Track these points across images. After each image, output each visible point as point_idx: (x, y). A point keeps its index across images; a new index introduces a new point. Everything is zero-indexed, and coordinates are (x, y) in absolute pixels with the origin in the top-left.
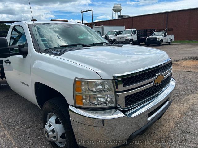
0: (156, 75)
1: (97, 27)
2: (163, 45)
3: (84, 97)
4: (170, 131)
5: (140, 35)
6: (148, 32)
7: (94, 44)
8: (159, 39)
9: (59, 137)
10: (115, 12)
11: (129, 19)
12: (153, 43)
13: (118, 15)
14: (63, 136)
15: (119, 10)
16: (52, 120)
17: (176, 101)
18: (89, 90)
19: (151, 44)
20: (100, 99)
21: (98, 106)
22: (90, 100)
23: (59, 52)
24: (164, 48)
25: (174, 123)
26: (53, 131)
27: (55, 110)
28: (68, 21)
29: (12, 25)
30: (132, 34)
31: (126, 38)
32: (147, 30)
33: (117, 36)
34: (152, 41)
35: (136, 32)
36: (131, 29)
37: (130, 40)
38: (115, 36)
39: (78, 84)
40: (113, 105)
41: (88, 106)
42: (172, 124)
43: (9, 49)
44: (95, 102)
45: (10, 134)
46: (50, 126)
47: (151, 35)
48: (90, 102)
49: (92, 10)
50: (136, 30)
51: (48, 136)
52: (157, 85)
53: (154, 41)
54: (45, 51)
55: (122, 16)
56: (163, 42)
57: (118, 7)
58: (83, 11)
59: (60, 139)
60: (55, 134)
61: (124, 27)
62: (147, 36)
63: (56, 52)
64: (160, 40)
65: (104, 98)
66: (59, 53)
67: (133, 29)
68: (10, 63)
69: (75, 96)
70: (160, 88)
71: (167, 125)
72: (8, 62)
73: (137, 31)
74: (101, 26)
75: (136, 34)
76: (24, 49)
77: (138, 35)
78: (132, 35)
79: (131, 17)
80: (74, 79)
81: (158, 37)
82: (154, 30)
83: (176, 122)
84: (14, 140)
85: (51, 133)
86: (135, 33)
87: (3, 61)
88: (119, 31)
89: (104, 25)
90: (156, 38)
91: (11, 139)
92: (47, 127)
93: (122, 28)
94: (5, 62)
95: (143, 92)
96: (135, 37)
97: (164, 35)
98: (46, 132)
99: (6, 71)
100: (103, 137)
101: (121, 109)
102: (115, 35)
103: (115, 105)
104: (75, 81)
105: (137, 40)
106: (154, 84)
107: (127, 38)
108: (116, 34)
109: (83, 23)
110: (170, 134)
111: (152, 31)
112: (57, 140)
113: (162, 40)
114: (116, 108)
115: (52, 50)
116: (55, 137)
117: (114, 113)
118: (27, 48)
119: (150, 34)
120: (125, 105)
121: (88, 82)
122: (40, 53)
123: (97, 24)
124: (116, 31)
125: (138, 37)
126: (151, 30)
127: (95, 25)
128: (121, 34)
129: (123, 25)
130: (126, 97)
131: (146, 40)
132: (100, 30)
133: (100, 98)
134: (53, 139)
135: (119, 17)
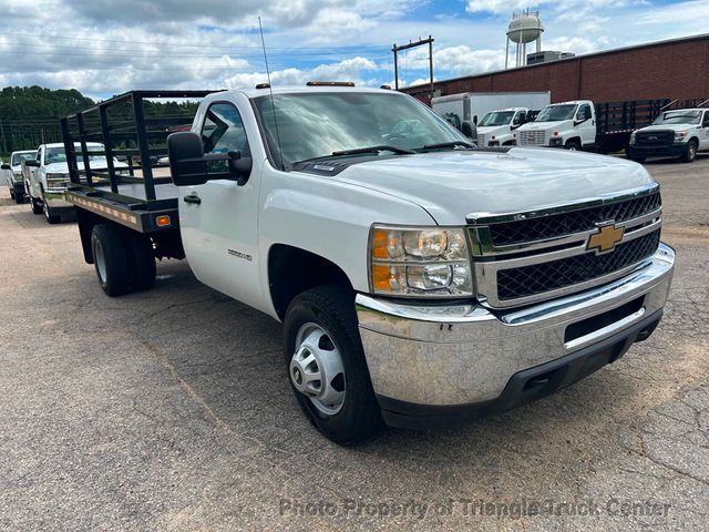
0: (594, 226)
1: (448, 101)
2: (698, 158)
3: (393, 271)
4: (655, 409)
5: (606, 122)
6: (642, 110)
7: (425, 148)
8: (682, 135)
9: (328, 384)
10: (516, 40)
11: (569, 64)
12: (658, 153)
13: (528, 53)
14: (337, 383)
15: (532, 35)
16: (312, 341)
17: (700, 333)
18: (407, 254)
19: (651, 155)
20: (431, 278)
21: (427, 295)
22: (407, 279)
23: (331, 165)
24: (702, 169)
25: (673, 390)
26: (313, 366)
27: (320, 311)
28: (353, 85)
29: (205, 102)
30: (575, 119)
31: (553, 136)
32: (634, 103)
33: (519, 129)
34: (654, 143)
35: (593, 111)
36: (572, 103)
37: (569, 141)
38: (512, 129)
39: (378, 239)
40: (464, 293)
41: (404, 293)
42: (667, 393)
43: (205, 162)
44: (420, 285)
45: (196, 389)
46: (306, 354)
47: (650, 124)
48: (408, 286)
49: (430, 41)
50: (591, 103)
51: (300, 380)
52: (598, 254)
53: (663, 143)
54: (297, 167)
55: (543, 57)
56: (701, 147)
57: (530, 22)
58: (398, 46)
59: (329, 389)
60: (317, 376)
61: (547, 96)
62: (634, 127)
63: (324, 168)
64: (686, 140)
65: (444, 276)
66: (332, 169)
67: (580, 103)
68: (199, 202)
69: (371, 269)
70: (611, 263)
71: (650, 393)
72: (193, 200)
73: (598, 108)
74: (462, 95)
75: (590, 121)
76: (241, 162)
77: (598, 122)
78: (575, 124)
79: (576, 59)
80: (369, 225)
81: (678, 128)
82: (666, 102)
83: (682, 388)
84: (208, 402)
85: (307, 373)
86: (588, 116)
87: (177, 200)
88: (527, 110)
89: (473, 90)
90: (671, 134)
91: (200, 400)
92: (297, 357)
93: (541, 101)
94: (186, 200)
95: (551, 267)
96: (588, 131)
97: (705, 120)
98: (296, 369)
99: (184, 226)
100: (439, 382)
101: (485, 304)
102: (511, 124)
103: (471, 294)
104: (373, 231)
105: (593, 141)
106: (587, 248)
107: (556, 134)
108: (515, 121)
109: (397, 90)
110: (653, 414)
111: (659, 108)
112: (323, 391)
113: (695, 140)
114: (473, 302)
115: (312, 163)
116: (317, 383)
117: (469, 313)
118: (249, 158)
119: (649, 117)
120: (499, 294)
121: (403, 232)
122: (284, 170)
123: (448, 87)
124: (517, 110)
125: (598, 130)
126: (650, 102)
127: (439, 91)
128: (533, 120)
129: (543, 89)
130: (499, 274)
131: (633, 140)
132: (458, 108)
133: (434, 275)
134: (311, 387)
135: (531, 58)
